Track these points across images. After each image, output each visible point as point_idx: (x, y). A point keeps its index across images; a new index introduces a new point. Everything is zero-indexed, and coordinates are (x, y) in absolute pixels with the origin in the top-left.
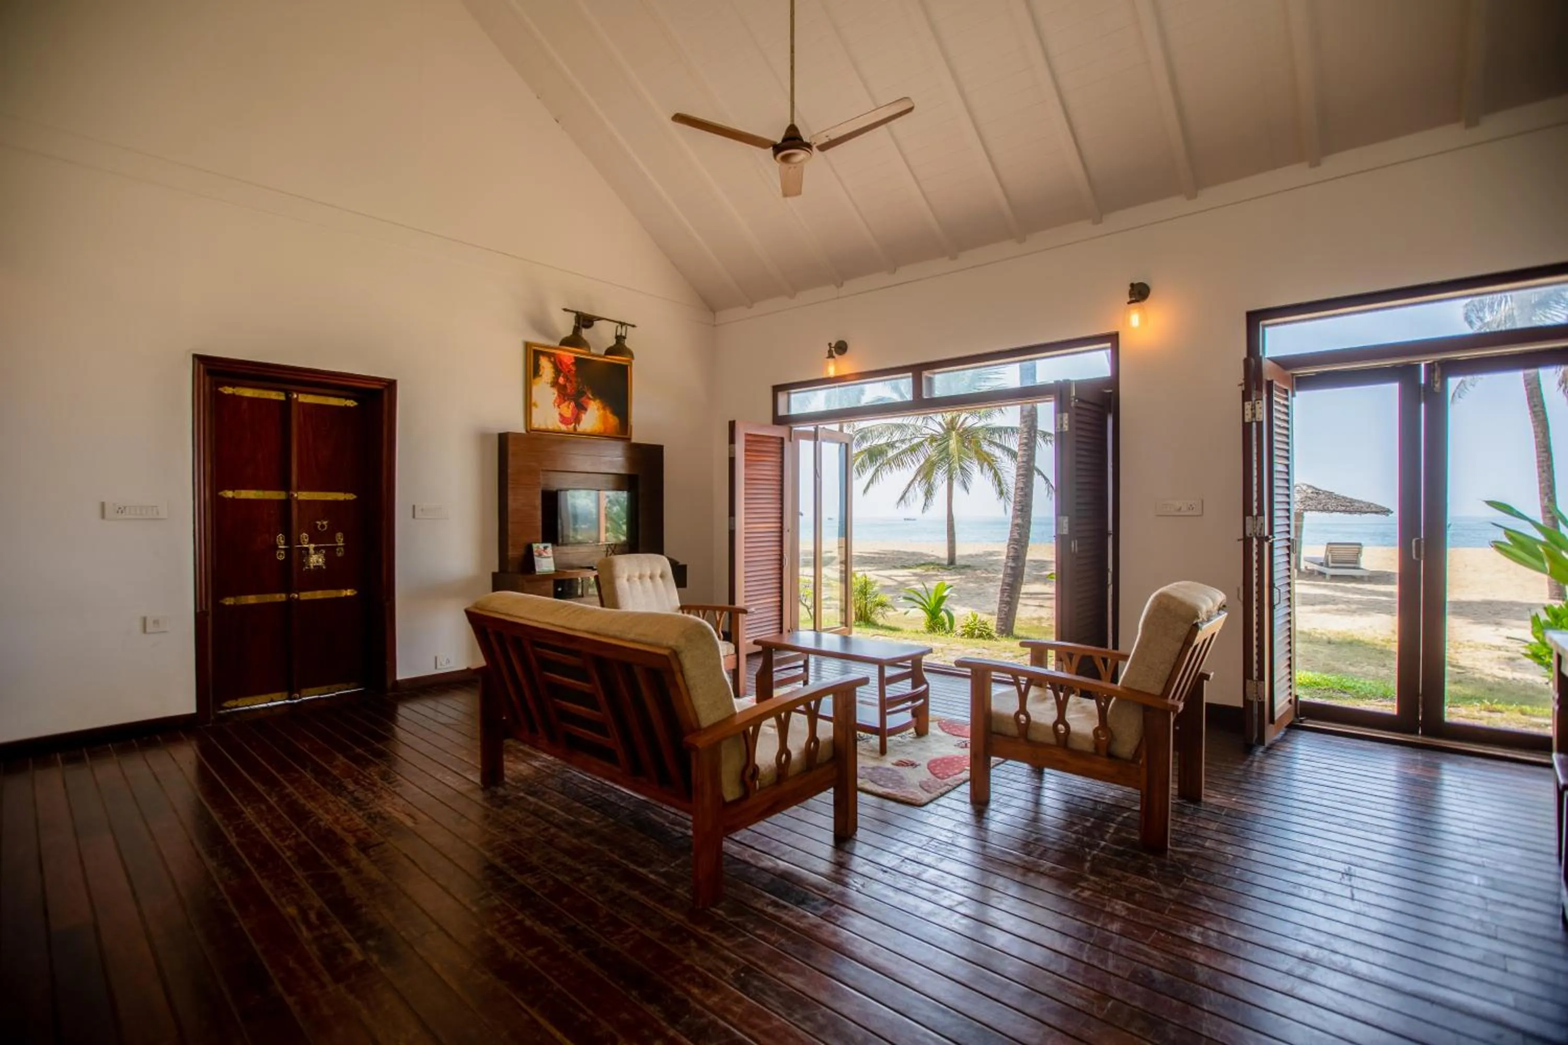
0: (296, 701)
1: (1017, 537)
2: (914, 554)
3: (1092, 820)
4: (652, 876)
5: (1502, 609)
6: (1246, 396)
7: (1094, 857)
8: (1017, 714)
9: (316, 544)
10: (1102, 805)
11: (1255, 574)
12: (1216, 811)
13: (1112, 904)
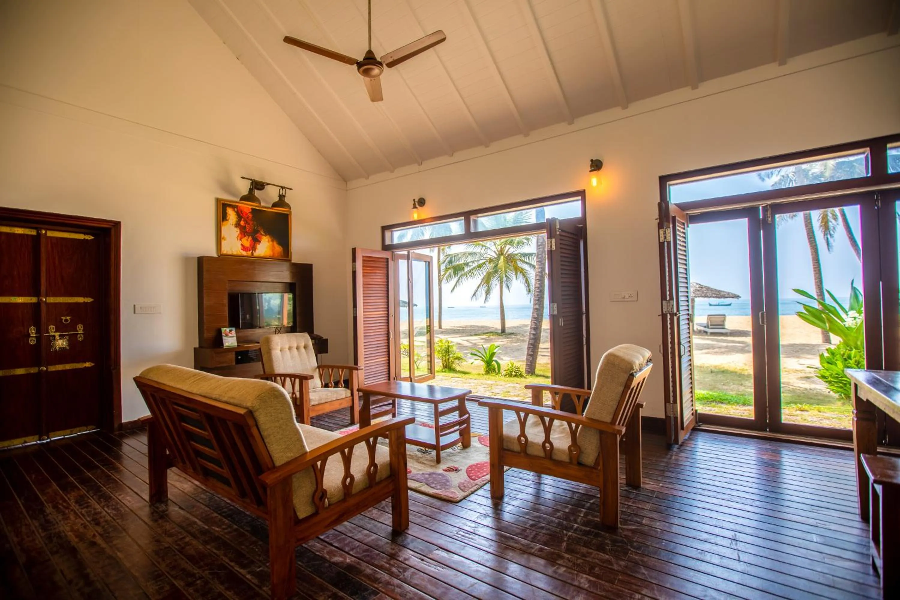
0: (45, 441)
1: (536, 316)
2: (482, 327)
3: (570, 506)
4: (248, 576)
5: (800, 349)
6: (660, 226)
7: (569, 538)
8: (519, 437)
9: (60, 332)
10: (577, 495)
11: (669, 336)
12: (650, 495)
13: (579, 578)
